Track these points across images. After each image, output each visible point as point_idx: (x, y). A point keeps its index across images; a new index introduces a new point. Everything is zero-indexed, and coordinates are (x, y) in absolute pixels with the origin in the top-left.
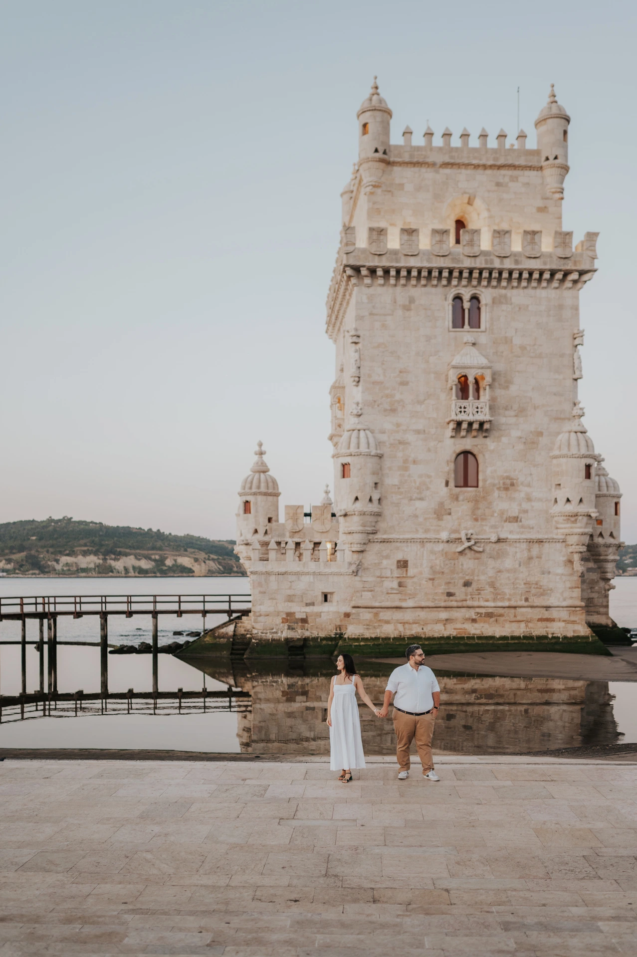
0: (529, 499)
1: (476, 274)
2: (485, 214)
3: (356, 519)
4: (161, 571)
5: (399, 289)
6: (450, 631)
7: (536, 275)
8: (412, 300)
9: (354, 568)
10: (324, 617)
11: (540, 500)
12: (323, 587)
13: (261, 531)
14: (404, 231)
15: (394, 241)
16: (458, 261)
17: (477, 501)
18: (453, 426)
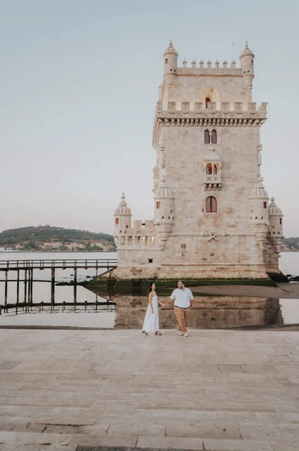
1: (214, 121)
2: (218, 96)
3: (162, 226)
4: (89, 249)
6: (205, 276)
7: (240, 121)
8: (187, 132)
9: (162, 248)
10: (149, 270)
11: (243, 217)
12: (149, 256)
13: (123, 232)
14: (183, 103)
15: (179, 107)
16: (207, 115)
17: (216, 218)
18: (205, 186)
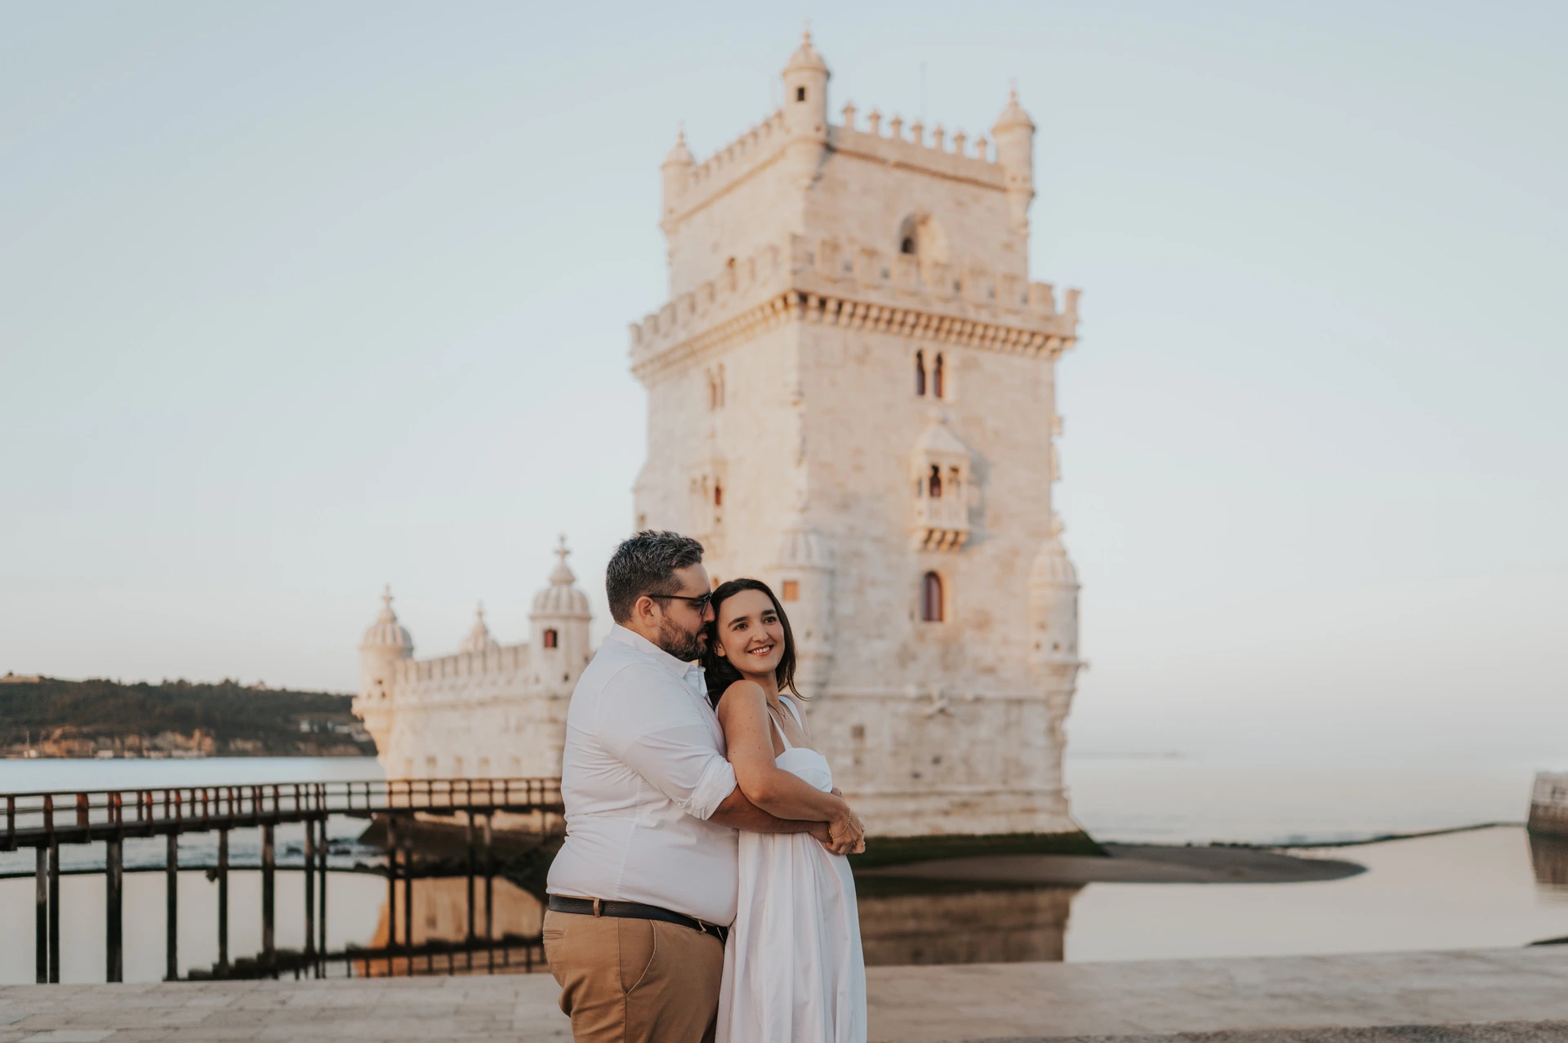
0: (1006, 643)
1: (946, 325)
3: (808, 664)
5: (851, 331)
6: (920, 828)
8: (867, 350)
11: (1016, 643)
14: (864, 251)
16: (929, 304)
17: (947, 644)
18: (922, 535)
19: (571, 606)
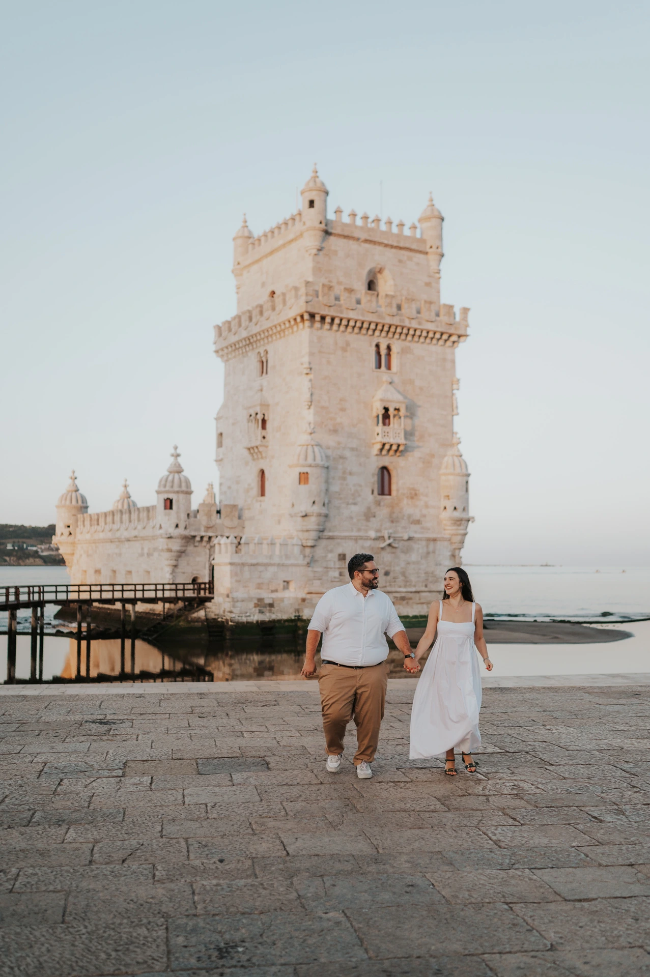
0: (427, 506)
1: (392, 329)
3: (313, 519)
5: (339, 333)
7: (431, 335)
9: (308, 560)
10: (286, 602)
11: (432, 507)
12: (283, 576)
14: (346, 289)
17: (391, 506)
18: (379, 446)
19: (180, 486)
